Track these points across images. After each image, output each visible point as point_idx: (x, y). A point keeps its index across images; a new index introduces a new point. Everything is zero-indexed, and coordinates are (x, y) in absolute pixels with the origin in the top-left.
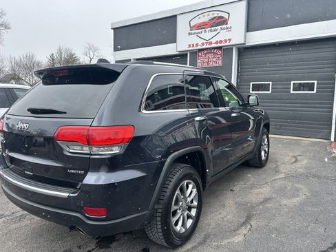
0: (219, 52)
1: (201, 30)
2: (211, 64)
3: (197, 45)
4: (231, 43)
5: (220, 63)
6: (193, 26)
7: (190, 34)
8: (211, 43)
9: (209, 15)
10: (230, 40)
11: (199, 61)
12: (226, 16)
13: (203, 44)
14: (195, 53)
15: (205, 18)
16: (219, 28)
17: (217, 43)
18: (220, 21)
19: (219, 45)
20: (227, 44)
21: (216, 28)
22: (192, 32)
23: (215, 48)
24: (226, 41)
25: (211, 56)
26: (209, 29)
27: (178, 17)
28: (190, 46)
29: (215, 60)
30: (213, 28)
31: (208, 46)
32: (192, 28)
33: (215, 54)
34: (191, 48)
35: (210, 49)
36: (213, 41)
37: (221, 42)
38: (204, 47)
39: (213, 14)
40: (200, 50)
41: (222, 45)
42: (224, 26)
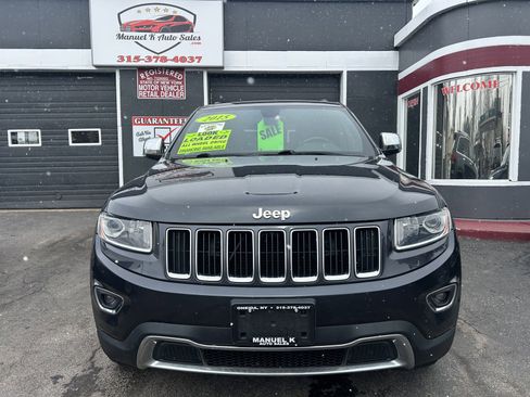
0: (180, 76)
1: (143, 34)
2: (165, 96)
3: (137, 58)
4: (202, 64)
5: (182, 95)
6: (127, 24)
7: (120, 37)
8: (164, 59)
9: (157, 10)
10: (199, 58)
11: (140, 87)
12: (190, 18)
13: (150, 59)
14: (131, 73)
15: (152, 15)
16: (178, 35)
17: (176, 59)
19: (180, 64)
20: (195, 64)
21: (174, 34)
22: (126, 34)
23: (171, 68)
24: (192, 59)
25: (164, 81)
26: (159, 35)
28: (122, 58)
29: (172, 88)
30: (167, 35)
31: (159, 64)
32: (124, 27)
33: (171, 78)
34: (125, 63)
35: (161, 68)
36: (170, 55)
37: (183, 59)
38: (153, 63)
39: (166, 10)
40: (142, 69)
41: (186, 64)
42: (188, 34)
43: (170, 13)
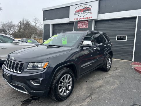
0: (87, 22)
1: (79, 13)
2: (83, 27)
3: (78, 19)
4: (92, 18)
5: (87, 27)
6: (76, 11)
7: (75, 14)
8: (83, 18)
9: (83, 6)
10: (91, 17)
11: (78, 26)
12: (90, 7)
13: (80, 19)
14: (77, 22)
15: (82, 8)
16: (87, 12)
17: (86, 18)
18: (88, 9)
19: (87, 19)
20: (90, 19)
21: (86, 12)
23: (85, 20)
25: (83, 24)
26: (83, 12)
27: (70, 7)
28: (75, 19)
29: (85, 25)
30: (84, 12)
31: (82, 20)
32: (76, 12)
33: (85, 23)
34: (75, 20)
35: (83, 21)
36: (85, 17)
37: (88, 18)
38: (81, 20)
39: (85, 6)
40: (79, 21)
41: (88, 19)
42: (89, 11)
43: (86, 7)
